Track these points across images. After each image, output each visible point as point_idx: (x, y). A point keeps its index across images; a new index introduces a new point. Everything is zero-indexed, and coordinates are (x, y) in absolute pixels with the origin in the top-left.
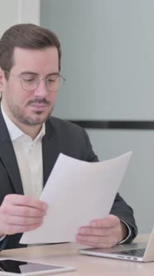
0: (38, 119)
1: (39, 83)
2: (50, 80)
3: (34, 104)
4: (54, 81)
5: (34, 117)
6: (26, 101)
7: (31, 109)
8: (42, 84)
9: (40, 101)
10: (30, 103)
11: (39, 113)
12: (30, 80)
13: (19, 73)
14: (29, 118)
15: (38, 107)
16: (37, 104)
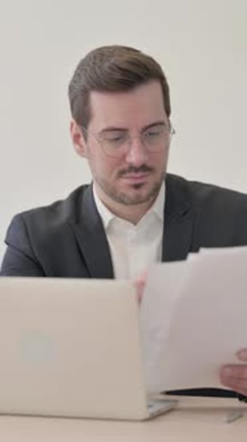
0: (138, 197)
1: (130, 143)
2: (150, 134)
3: (128, 175)
4: (158, 134)
5: (131, 193)
6: (116, 172)
7: (125, 182)
8: (136, 143)
9: (137, 170)
10: (122, 173)
11: (137, 187)
12: (117, 139)
13: (100, 130)
14: (124, 195)
15: (137, 178)
16: (133, 174)
